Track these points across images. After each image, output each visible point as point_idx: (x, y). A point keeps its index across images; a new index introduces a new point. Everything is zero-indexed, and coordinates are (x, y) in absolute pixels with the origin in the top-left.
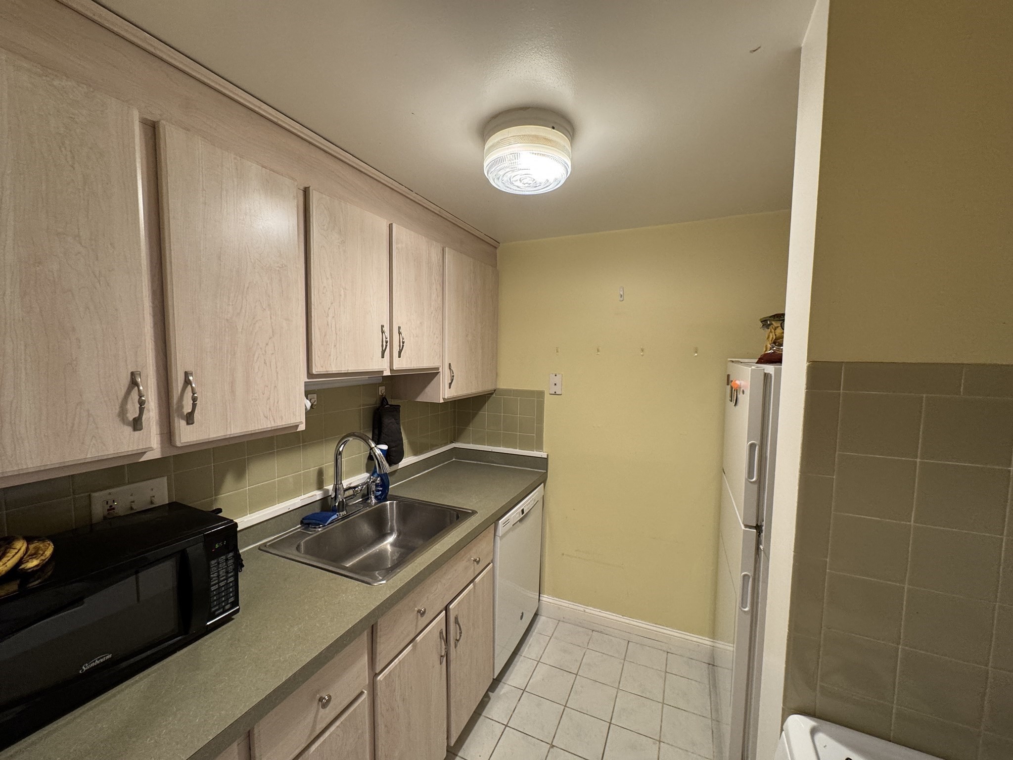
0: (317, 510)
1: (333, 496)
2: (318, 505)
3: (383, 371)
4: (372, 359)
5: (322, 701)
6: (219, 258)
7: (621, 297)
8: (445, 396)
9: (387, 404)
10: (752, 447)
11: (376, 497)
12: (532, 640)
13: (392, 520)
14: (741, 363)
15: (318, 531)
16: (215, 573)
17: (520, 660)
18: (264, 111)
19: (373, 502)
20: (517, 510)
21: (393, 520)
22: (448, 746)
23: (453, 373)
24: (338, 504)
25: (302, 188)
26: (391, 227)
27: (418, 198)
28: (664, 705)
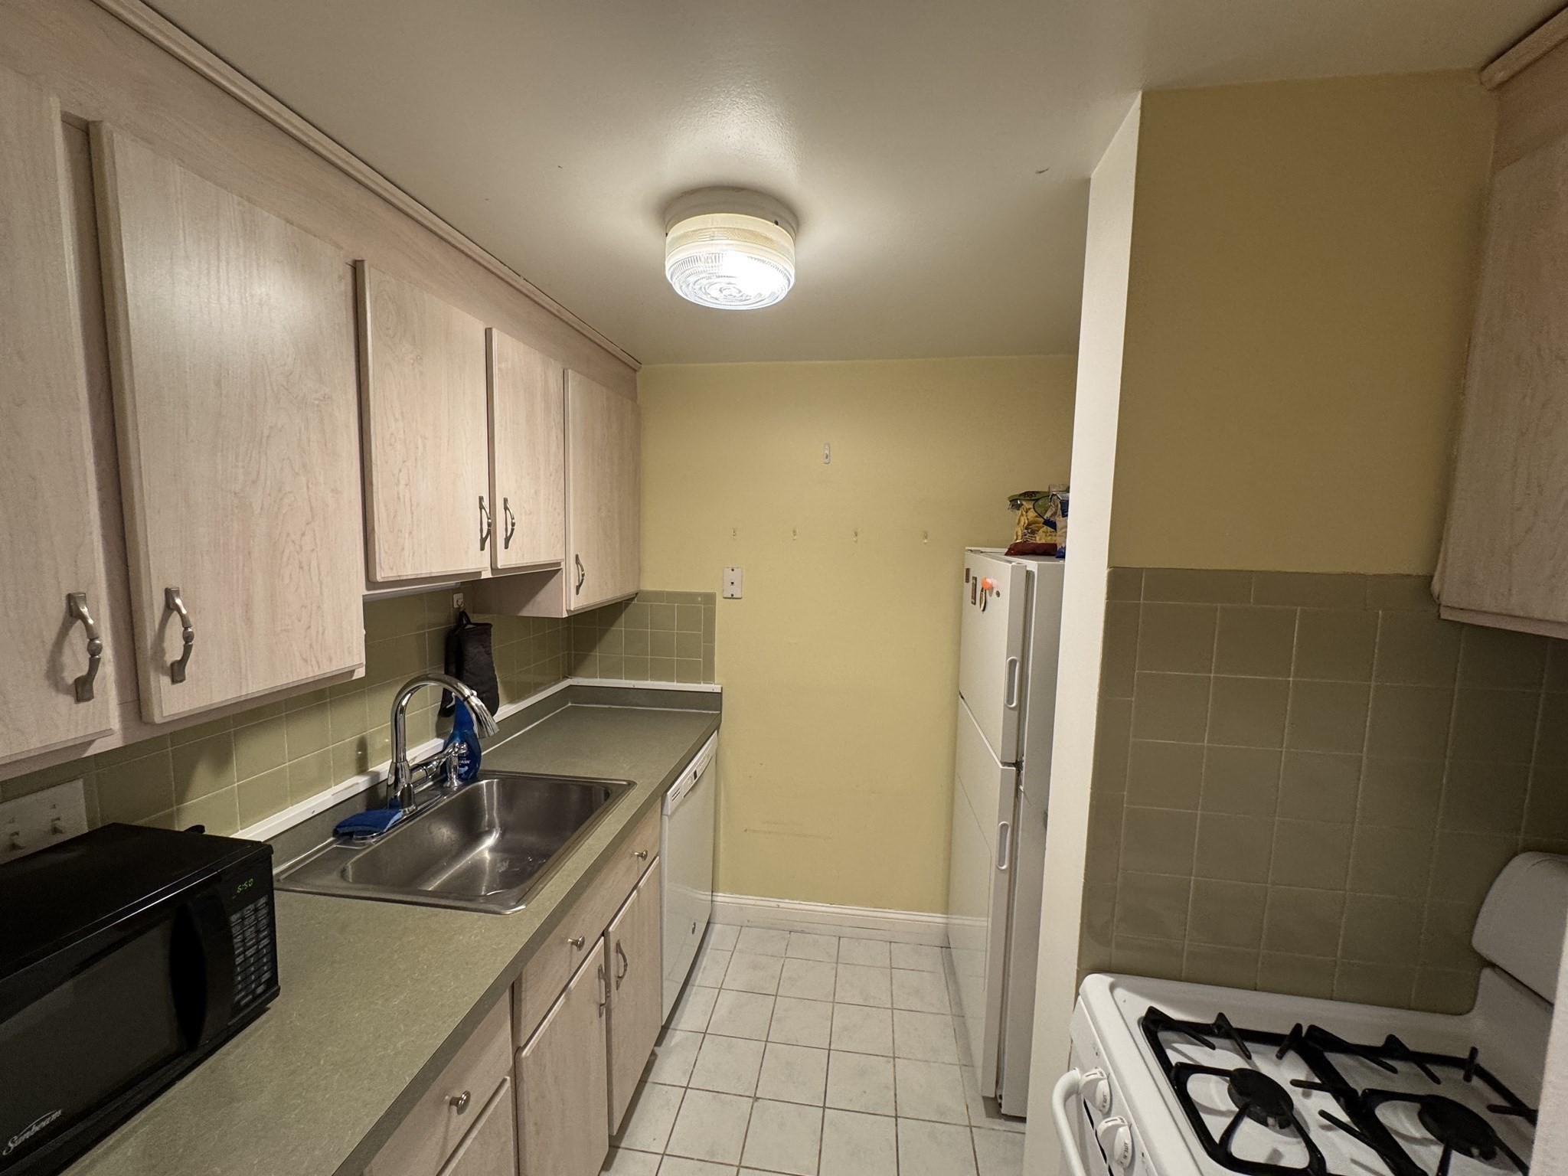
0: (360, 808)
1: (391, 781)
2: (361, 800)
3: (480, 572)
4: (466, 552)
5: (457, 1104)
6: (218, 384)
7: (827, 458)
8: (570, 607)
9: (469, 622)
10: (1012, 663)
11: (459, 777)
12: (705, 961)
13: (491, 809)
14: (982, 552)
15: (371, 845)
16: (238, 935)
17: (693, 992)
18: (286, 120)
19: (456, 784)
20: (687, 775)
21: (493, 810)
22: (610, 1137)
23: (583, 571)
24: (401, 793)
25: (349, 261)
26: (488, 333)
27: (527, 288)
28: (894, 1011)
